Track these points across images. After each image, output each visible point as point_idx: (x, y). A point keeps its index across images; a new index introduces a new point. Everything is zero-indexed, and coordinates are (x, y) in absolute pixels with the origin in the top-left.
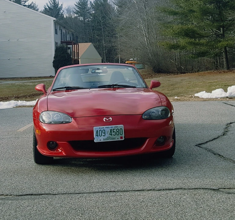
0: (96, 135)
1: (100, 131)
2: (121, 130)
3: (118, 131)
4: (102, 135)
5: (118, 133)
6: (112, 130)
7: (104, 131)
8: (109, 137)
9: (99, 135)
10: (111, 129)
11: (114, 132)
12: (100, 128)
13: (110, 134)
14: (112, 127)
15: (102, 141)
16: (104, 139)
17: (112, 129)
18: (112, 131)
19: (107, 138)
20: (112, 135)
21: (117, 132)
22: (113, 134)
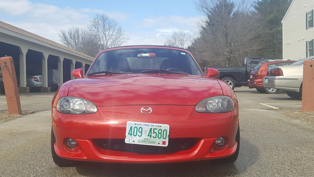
0: (129, 134)
1: (136, 129)
2: (165, 131)
3: (161, 133)
4: (137, 135)
5: (160, 135)
6: (153, 130)
7: (141, 129)
8: (147, 139)
9: (132, 133)
10: (151, 129)
11: (155, 134)
12: (136, 124)
13: (149, 135)
14: (153, 126)
15: (136, 143)
16: (139, 141)
17: (153, 128)
18: (152, 132)
19: (143, 140)
20: (151, 136)
21: (159, 133)
22: (153, 135)
